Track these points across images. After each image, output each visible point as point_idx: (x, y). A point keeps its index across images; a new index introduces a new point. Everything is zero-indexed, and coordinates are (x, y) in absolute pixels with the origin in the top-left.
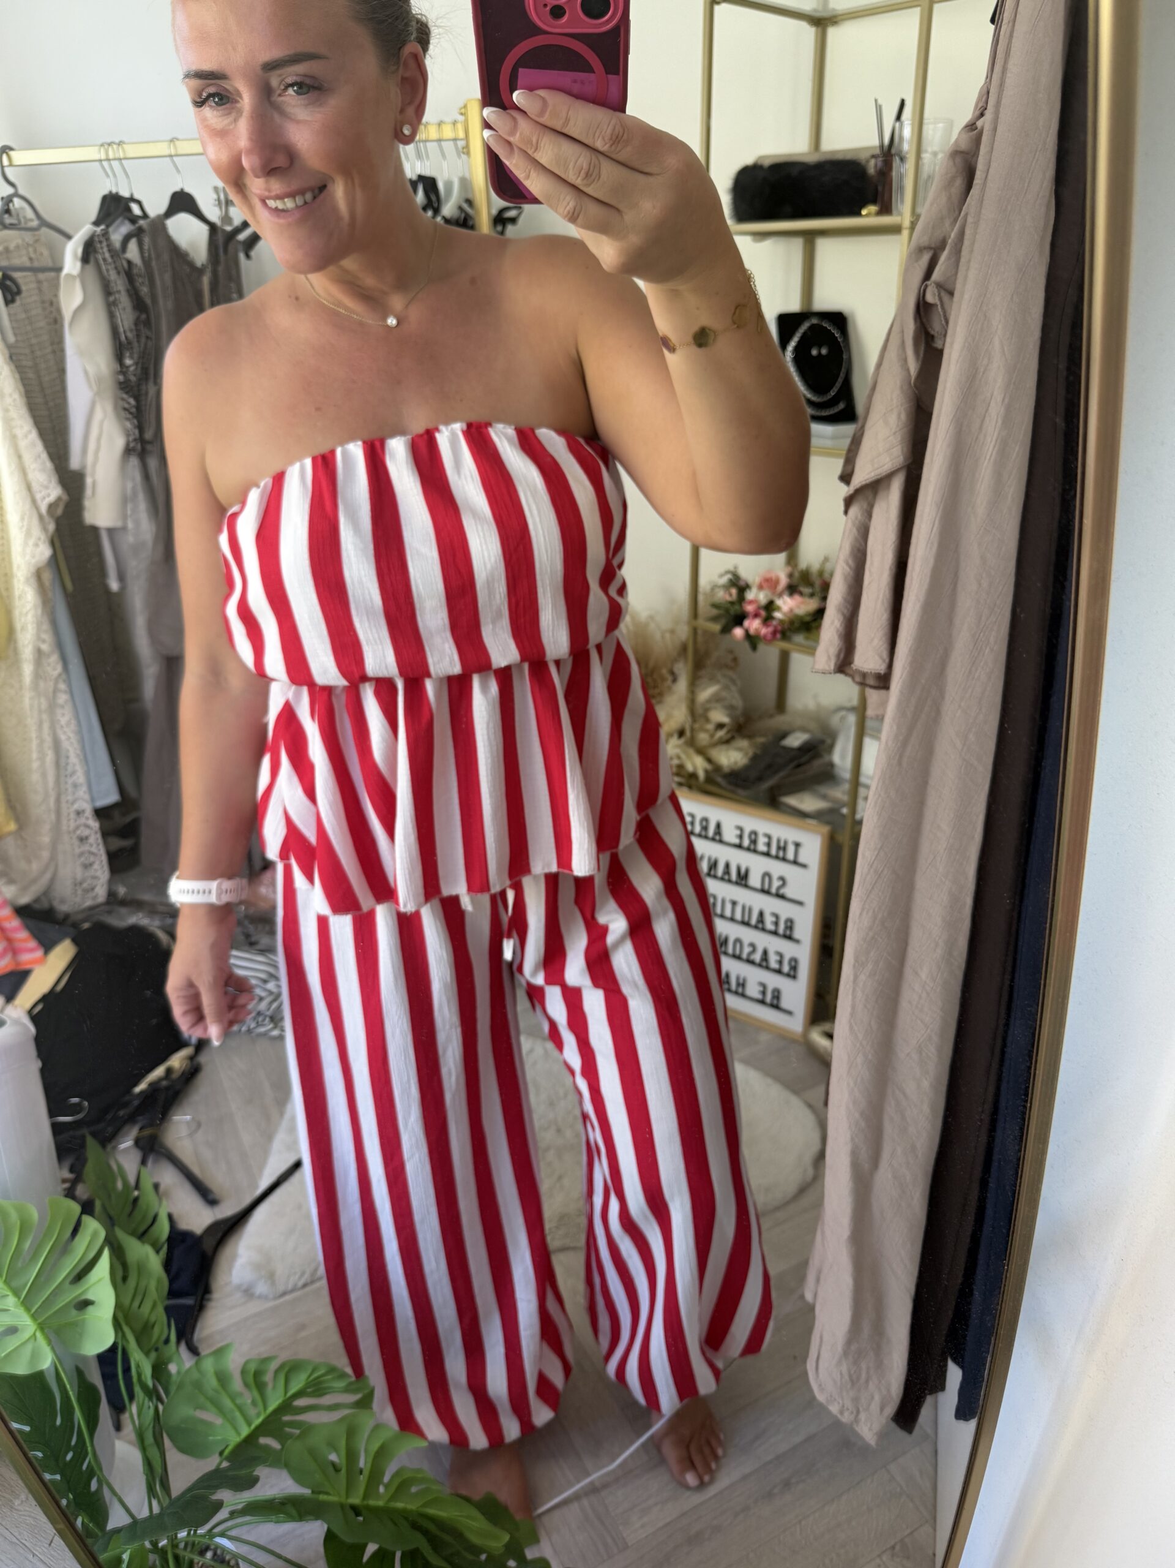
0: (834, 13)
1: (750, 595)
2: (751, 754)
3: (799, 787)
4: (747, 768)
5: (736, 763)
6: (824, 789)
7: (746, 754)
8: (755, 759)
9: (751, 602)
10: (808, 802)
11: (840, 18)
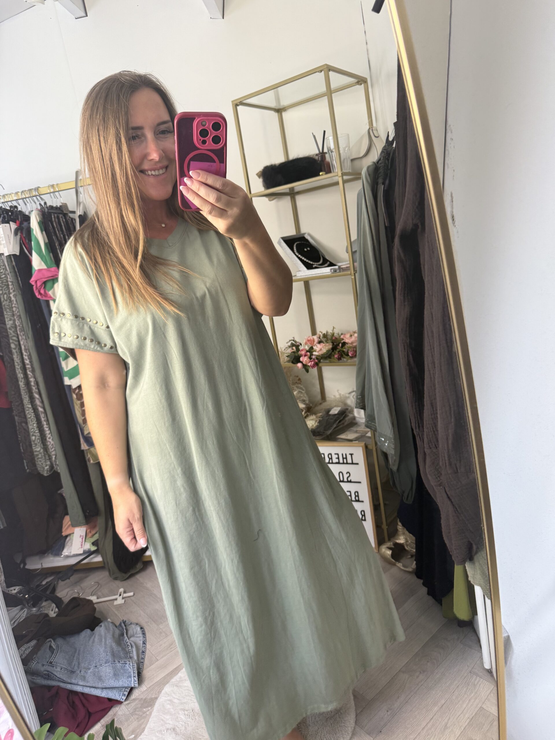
0: (284, 107)
1: (301, 348)
2: (318, 421)
3: (343, 430)
4: (318, 427)
5: (313, 426)
6: (354, 429)
7: (316, 421)
8: (320, 422)
9: (302, 350)
10: (350, 436)
11: (286, 108)
